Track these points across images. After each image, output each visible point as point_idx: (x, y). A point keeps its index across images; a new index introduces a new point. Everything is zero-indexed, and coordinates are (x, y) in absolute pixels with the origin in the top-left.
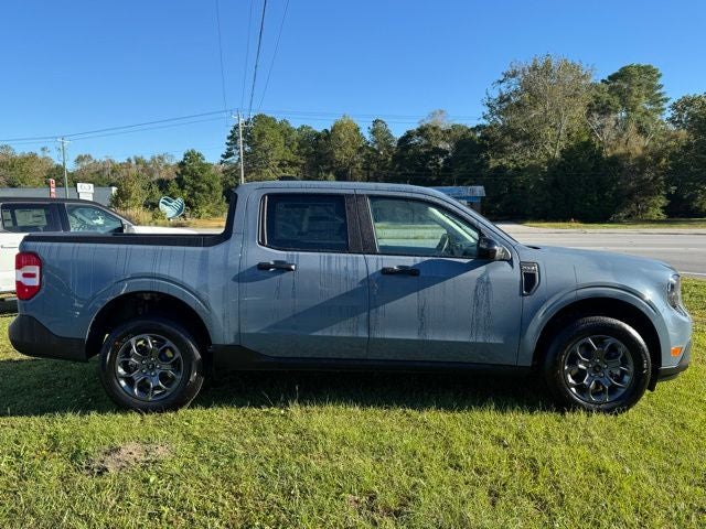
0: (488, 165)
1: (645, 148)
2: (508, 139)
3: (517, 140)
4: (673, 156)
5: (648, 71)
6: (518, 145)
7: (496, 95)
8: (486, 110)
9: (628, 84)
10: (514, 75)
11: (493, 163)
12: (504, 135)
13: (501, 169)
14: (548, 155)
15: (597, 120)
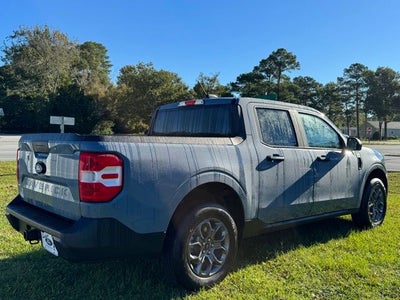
0: (6, 94)
1: (106, 92)
2: (19, 77)
3: (26, 78)
4: (122, 99)
5: (100, 47)
6: (27, 82)
7: (10, 45)
8: (4, 55)
9: (89, 53)
10: (22, 34)
11: (9, 93)
12: (17, 73)
13: (15, 97)
14: (48, 91)
15: (76, 71)
